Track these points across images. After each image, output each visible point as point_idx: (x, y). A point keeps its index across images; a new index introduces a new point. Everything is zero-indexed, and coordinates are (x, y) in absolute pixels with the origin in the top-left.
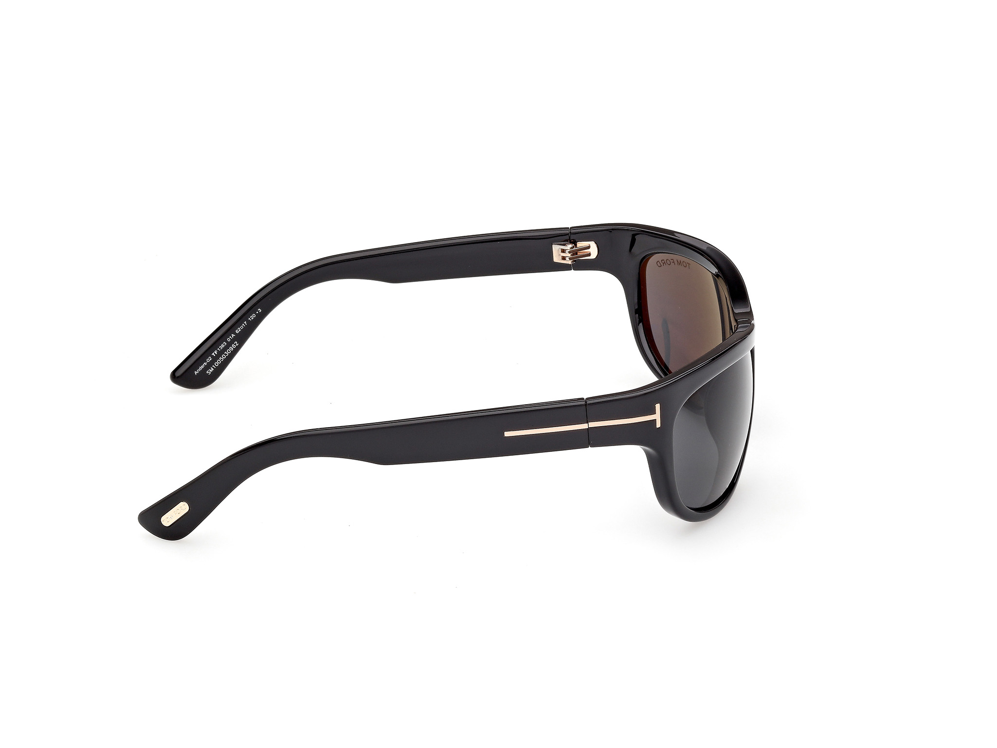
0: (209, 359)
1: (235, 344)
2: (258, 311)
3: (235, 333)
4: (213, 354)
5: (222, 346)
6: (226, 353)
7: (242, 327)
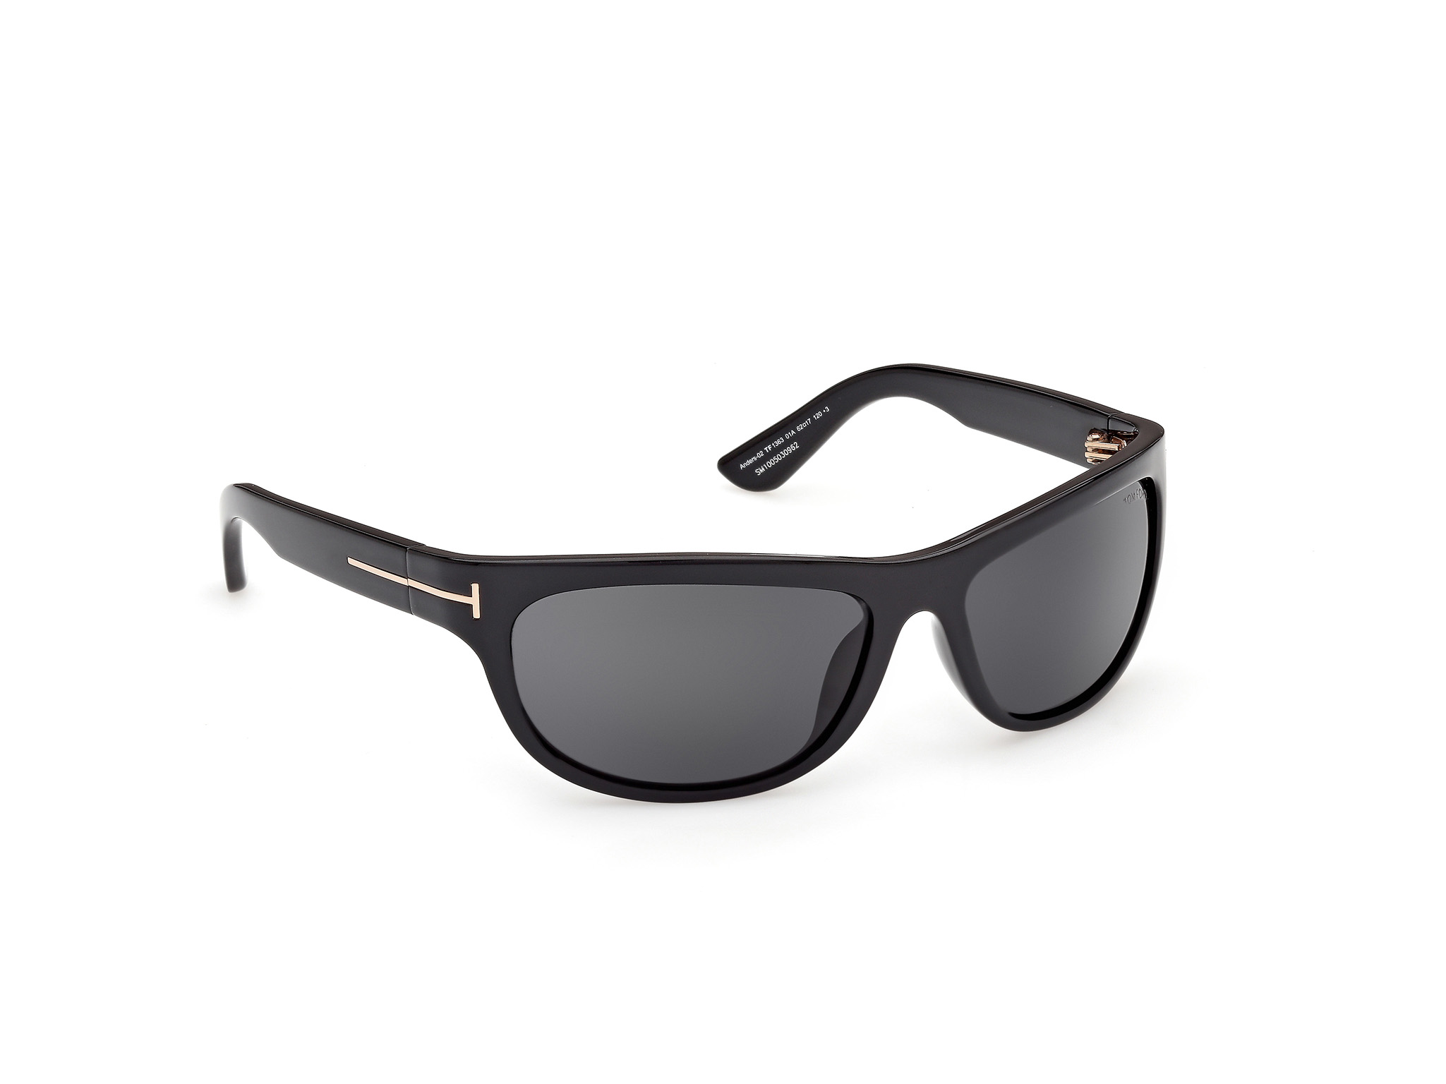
0: (760, 454)
1: (795, 446)
2: (826, 410)
3: (795, 430)
4: (766, 449)
5: (778, 442)
6: (781, 453)
7: (805, 425)
